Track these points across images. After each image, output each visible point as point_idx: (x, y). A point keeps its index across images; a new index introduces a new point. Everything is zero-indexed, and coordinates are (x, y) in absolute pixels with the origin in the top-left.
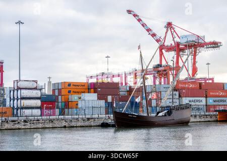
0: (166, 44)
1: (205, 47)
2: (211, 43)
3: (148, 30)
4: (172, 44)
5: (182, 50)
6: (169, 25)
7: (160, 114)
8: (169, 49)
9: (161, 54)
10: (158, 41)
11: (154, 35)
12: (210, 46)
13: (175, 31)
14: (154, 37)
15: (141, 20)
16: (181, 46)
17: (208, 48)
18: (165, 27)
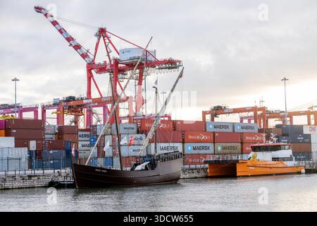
0: (97, 62)
1: (157, 67)
2: (165, 62)
3: (69, 39)
4: (105, 62)
5: (122, 71)
6: (102, 32)
7: (139, 168)
8: (102, 69)
9: (90, 77)
10: (84, 56)
11: (77, 47)
12: (164, 66)
13: (110, 41)
14: (79, 50)
15: (58, 24)
16: (120, 65)
17: (162, 69)
18: (96, 35)
